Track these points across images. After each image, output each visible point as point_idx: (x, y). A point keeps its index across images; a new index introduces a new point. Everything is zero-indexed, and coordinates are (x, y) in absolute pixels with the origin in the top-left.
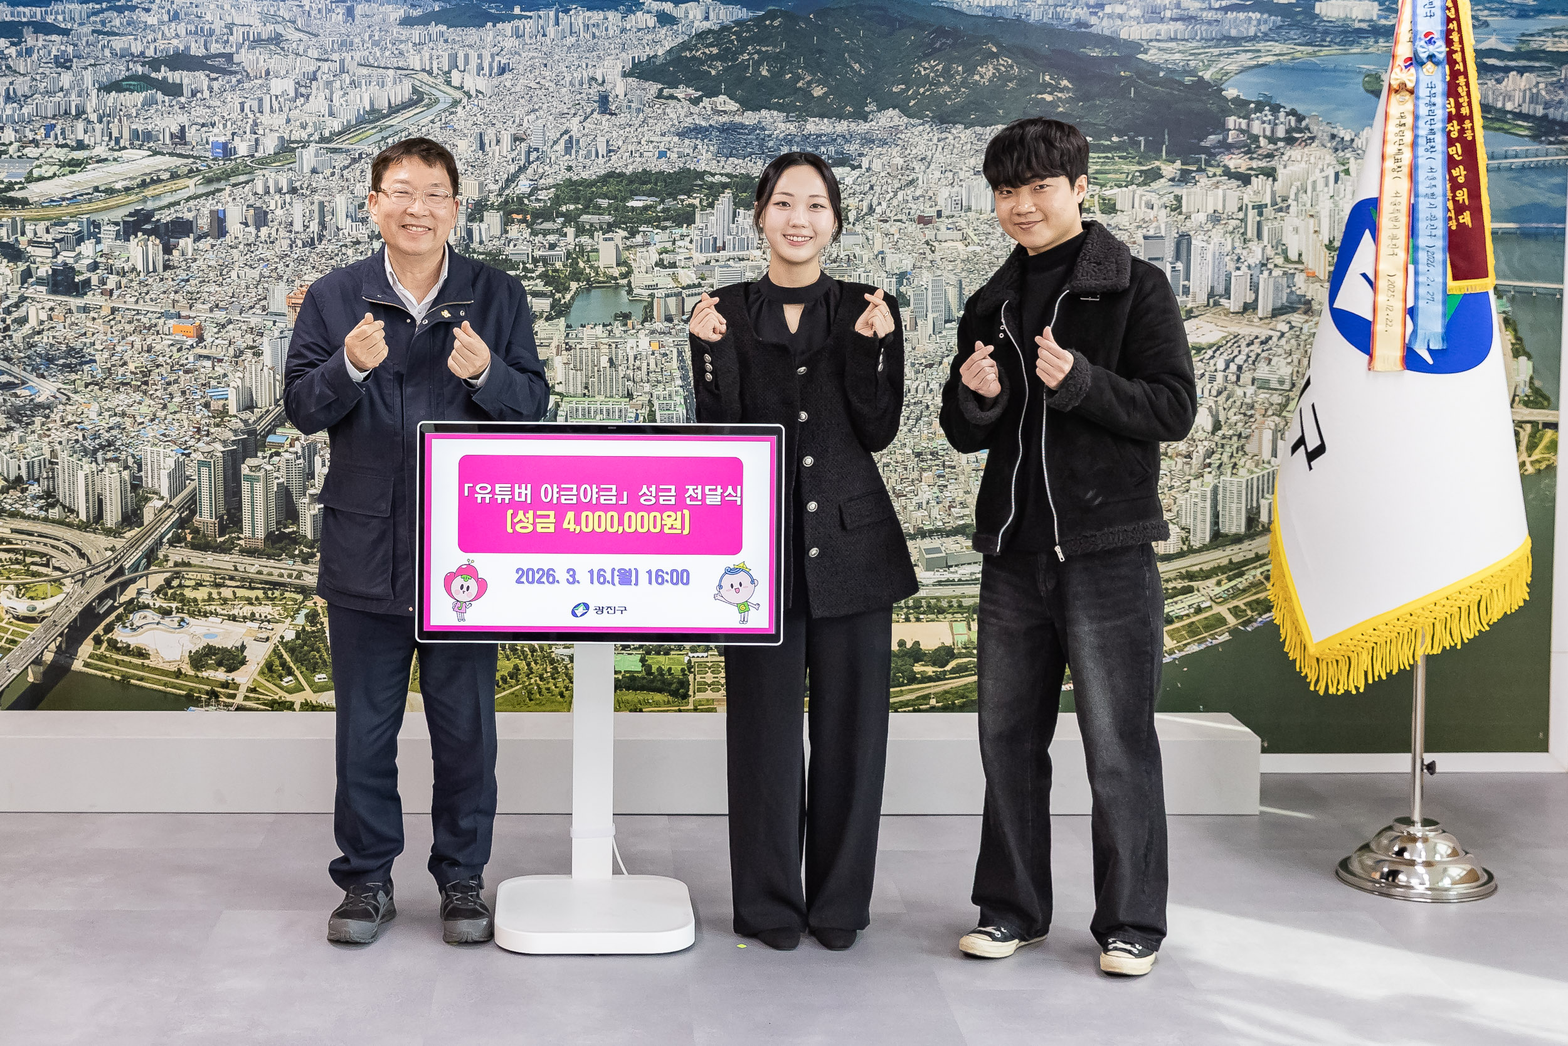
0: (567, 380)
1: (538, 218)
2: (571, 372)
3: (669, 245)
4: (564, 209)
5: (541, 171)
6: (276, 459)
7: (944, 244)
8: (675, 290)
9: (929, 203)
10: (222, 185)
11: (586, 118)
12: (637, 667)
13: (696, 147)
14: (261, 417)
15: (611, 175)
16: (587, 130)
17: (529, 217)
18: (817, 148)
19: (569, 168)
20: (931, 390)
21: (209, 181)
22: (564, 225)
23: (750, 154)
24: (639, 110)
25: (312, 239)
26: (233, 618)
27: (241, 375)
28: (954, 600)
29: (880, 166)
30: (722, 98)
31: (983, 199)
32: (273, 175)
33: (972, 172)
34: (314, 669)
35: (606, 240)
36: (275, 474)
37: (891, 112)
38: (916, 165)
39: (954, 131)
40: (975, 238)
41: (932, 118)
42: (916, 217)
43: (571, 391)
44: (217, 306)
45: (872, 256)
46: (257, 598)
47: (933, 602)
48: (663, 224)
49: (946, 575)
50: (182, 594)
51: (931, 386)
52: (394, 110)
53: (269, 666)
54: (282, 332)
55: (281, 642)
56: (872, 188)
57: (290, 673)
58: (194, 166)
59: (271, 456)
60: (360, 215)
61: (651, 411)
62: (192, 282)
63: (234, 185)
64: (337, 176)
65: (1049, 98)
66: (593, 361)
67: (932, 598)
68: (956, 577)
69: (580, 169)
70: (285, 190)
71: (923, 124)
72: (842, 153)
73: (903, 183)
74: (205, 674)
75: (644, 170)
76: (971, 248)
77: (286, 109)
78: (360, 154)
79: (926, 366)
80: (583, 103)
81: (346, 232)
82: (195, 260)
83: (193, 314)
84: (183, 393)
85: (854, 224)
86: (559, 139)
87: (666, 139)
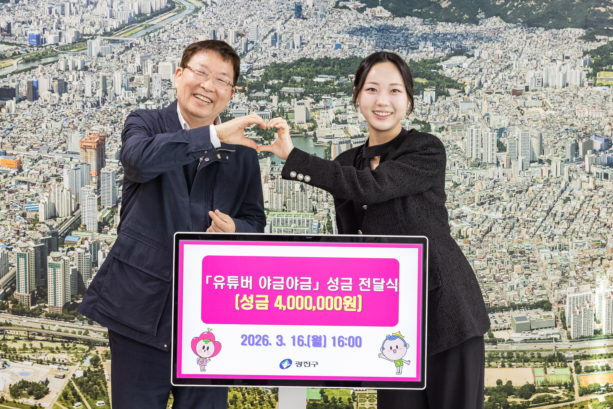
0: (272, 200)
1: (253, 89)
2: (275, 194)
3: (342, 109)
4: (270, 83)
5: (255, 57)
6: (71, 252)
7: (529, 109)
8: (346, 139)
9: (519, 81)
10: (36, 64)
11: (286, 21)
12: (318, 397)
13: (361, 42)
14: (62, 223)
15: (303, 60)
16: (286, 30)
17: (246, 88)
18: (444, 43)
19: (275, 55)
20: (520, 209)
21: (27, 61)
22: (270, 94)
23: (398, 47)
24: (322, 16)
25: (98, 102)
26: (41, 362)
27: (48, 195)
28: (536, 353)
29: (487, 56)
30: (379, 8)
31: (557, 78)
32: (71, 57)
33: (550, 60)
34: (96, 397)
35: (299, 104)
36: (71, 263)
37: (494, 19)
38: (511, 55)
39: (537, 32)
40: (551, 105)
41: (523, 23)
42: (511, 90)
43: (274, 207)
44: (32, 147)
45: (480, 117)
46: (57, 348)
47: (521, 354)
48: (338, 94)
49: (531, 336)
50: (5, 345)
51: (520, 206)
52: (155, 14)
53: (65, 395)
54: (76, 165)
55: (73, 379)
56: (481, 70)
57: (79, 400)
58: (17, 51)
59: (68, 251)
60: (131, 86)
61: (329, 221)
62: (15, 130)
63: (44, 64)
64: (115, 59)
65: (603, 10)
66: (289, 187)
67: (520, 351)
68: (537, 337)
69: (282, 56)
70: (79, 68)
71: (516, 27)
72: (461, 47)
73: (502, 67)
74: (20, 401)
75: (326, 57)
76: (548, 112)
77: (80, 13)
78: (131, 44)
79: (517, 192)
80: (284, 11)
81: (121, 97)
82: (17, 115)
83: (15, 153)
84: (8, 206)
85: (468, 95)
86: (267, 35)
87: (341, 36)
